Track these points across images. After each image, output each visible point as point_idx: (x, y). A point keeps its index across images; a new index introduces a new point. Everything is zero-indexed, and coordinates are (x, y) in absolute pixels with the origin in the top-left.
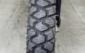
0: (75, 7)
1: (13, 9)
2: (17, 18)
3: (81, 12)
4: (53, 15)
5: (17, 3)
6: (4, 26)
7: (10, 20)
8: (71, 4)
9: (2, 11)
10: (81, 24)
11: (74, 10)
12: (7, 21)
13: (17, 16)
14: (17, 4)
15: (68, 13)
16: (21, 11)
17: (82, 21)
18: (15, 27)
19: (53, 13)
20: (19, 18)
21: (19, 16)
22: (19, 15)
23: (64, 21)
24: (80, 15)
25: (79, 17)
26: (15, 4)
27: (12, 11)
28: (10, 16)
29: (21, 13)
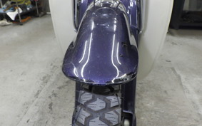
0: (183, 77)
1: (44, 78)
2: (50, 97)
3: (198, 92)
4: (117, 106)
5: (54, 64)
6: (19, 116)
7: (33, 101)
8: (173, 69)
9: (21, 80)
10: (198, 121)
11: (181, 84)
12: (26, 105)
13: (51, 94)
14: (54, 66)
15: (165, 92)
16: (61, 84)
17: (199, 114)
18: (41, 120)
19: (116, 104)
20: (53, 98)
21: (55, 95)
22: (55, 92)
23: (156, 112)
24: (196, 97)
25: (193, 103)
26: (51, 65)
27: (41, 82)
28: (36, 92)
29: (60, 88)
